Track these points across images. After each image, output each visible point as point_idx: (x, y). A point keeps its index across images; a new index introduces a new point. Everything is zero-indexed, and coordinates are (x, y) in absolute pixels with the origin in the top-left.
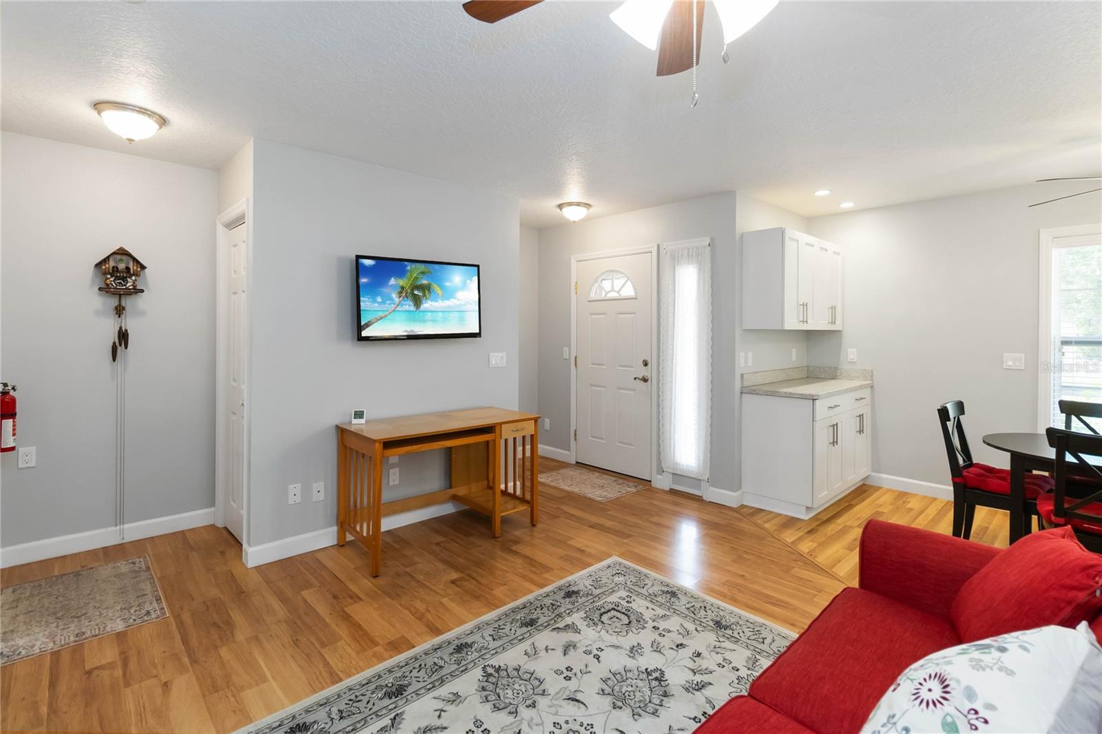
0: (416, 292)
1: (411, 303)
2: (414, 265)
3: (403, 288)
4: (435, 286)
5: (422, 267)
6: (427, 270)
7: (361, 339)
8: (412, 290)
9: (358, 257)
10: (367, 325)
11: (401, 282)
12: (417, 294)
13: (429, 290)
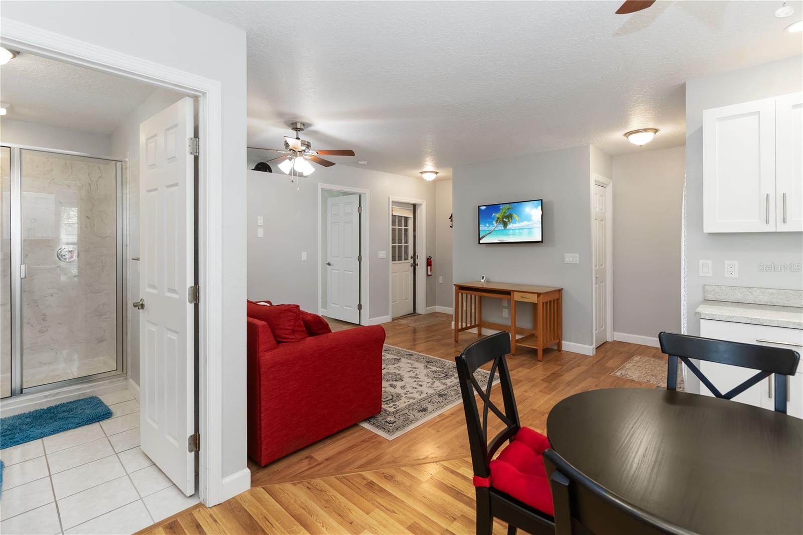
0: (504, 220)
1: (502, 226)
2: (504, 206)
3: (498, 218)
4: (515, 215)
5: (508, 206)
6: (511, 207)
7: (479, 243)
8: (503, 219)
9: (479, 207)
10: (482, 238)
11: (498, 215)
12: (506, 220)
13: (511, 218)
